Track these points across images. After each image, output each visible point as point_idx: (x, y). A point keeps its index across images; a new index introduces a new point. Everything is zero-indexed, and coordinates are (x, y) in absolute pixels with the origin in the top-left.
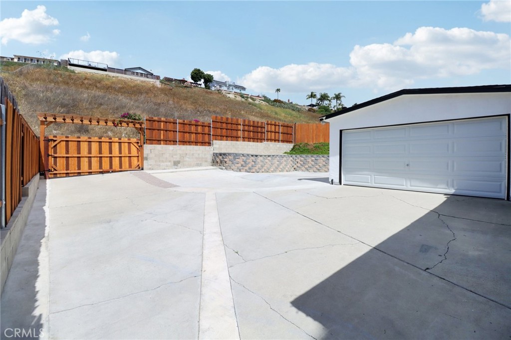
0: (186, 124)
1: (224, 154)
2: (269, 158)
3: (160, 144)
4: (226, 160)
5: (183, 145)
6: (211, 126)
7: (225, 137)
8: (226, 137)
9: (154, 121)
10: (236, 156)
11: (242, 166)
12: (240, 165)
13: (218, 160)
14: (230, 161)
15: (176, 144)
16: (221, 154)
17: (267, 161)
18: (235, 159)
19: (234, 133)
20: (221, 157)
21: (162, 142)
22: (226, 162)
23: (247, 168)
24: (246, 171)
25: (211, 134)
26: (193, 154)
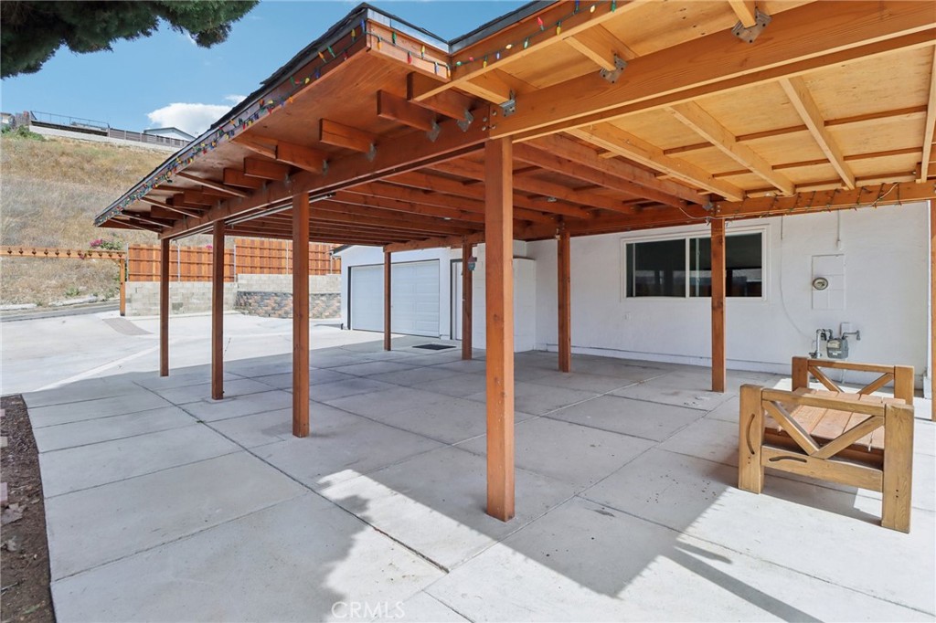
0: (193, 252)
1: (249, 293)
2: (323, 298)
3: (152, 280)
4: (250, 301)
5: (188, 280)
6: (235, 253)
7: (258, 269)
8: (261, 268)
9: (142, 249)
10: (265, 295)
11: (273, 309)
12: (270, 308)
13: (242, 302)
14: (256, 302)
15: (177, 281)
16: (245, 293)
17: (318, 302)
18: (262, 299)
19: (275, 263)
20: (245, 297)
21: (154, 278)
22: (250, 304)
23: (281, 312)
24: (280, 316)
25: (235, 264)
26: (204, 294)
